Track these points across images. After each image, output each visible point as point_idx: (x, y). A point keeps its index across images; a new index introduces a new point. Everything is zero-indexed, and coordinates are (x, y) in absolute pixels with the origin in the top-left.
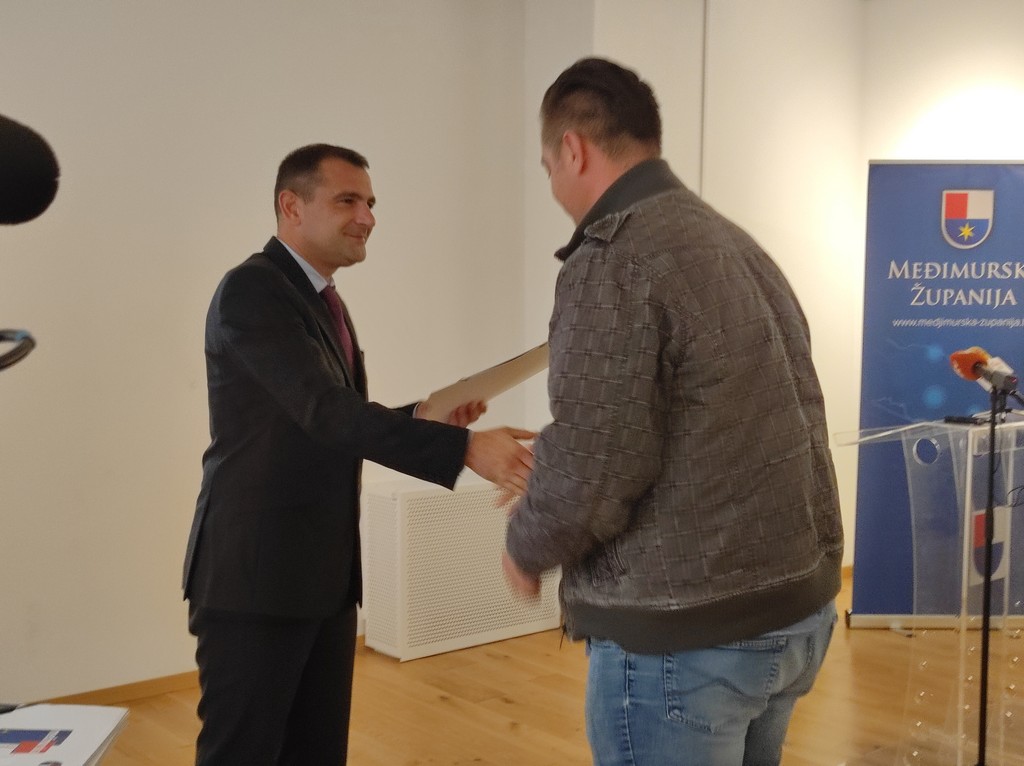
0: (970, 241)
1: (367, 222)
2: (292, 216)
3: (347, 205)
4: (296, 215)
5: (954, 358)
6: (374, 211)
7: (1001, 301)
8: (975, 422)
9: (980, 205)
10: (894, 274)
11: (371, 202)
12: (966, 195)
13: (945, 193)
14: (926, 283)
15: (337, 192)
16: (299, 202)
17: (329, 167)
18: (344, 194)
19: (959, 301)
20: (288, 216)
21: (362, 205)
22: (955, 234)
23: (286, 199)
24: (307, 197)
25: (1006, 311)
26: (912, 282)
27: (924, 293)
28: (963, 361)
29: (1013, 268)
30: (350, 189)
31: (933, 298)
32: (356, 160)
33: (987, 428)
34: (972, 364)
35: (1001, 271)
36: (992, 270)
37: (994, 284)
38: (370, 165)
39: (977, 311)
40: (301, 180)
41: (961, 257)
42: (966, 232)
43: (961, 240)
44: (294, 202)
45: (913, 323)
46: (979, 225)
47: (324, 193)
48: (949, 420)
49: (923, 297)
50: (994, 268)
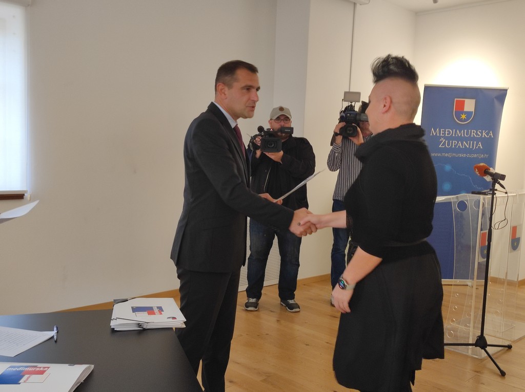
0: (465, 120)
1: (255, 99)
2: (223, 94)
3: (247, 91)
4: (225, 94)
5: (476, 167)
6: (259, 93)
7: (476, 146)
8: (484, 194)
9: (470, 105)
10: (433, 134)
11: (258, 89)
12: (464, 101)
13: (455, 99)
14: (445, 138)
15: (243, 85)
16: (226, 89)
18: (246, 86)
19: (459, 146)
20: (221, 95)
21: (254, 90)
22: (459, 118)
23: (220, 87)
24: (230, 86)
25: (478, 151)
26: (440, 137)
27: (445, 142)
28: (480, 168)
29: (482, 133)
30: (249, 83)
31: (448, 145)
32: (252, 69)
33: (490, 196)
34: (484, 170)
35: (477, 134)
36: (473, 133)
37: (474, 139)
39: (466, 150)
40: (227, 78)
41: (461, 127)
42: (463, 116)
43: (461, 120)
44: (224, 88)
45: (439, 155)
46: (469, 114)
47: (238, 85)
48: (473, 193)
49: (444, 144)
50: (474, 132)
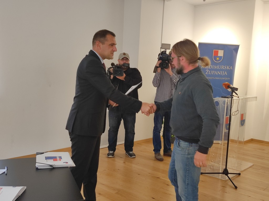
0: (219, 61)
2: (99, 47)
3: (111, 46)
7: (224, 74)
9: (221, 53)
12: (218, 51)
13: (214, 50)
15: (110, 43)
16: (101, 44)
17: (109, 37)
19: (216, 74)
21: (114, 46)
22: (215, 59)
23: (98, 43)
24: (103, 43)
26: (206, 69)
27: (209, 71)
28: (225, 85)
30: (113, 42)
31: (210, 73)
32: (113, 35)
33: (230, 99)
35: (224, 68)
36: (222, 67)
37: (223, 70)
38: (116, 36)
39: (219, 76)
41: (216, 64)
42: (218, 59)
43: (217, 61)
46: (220, 57)
47: (107, 43)
48: (222, 97)
50: (223, 67)
